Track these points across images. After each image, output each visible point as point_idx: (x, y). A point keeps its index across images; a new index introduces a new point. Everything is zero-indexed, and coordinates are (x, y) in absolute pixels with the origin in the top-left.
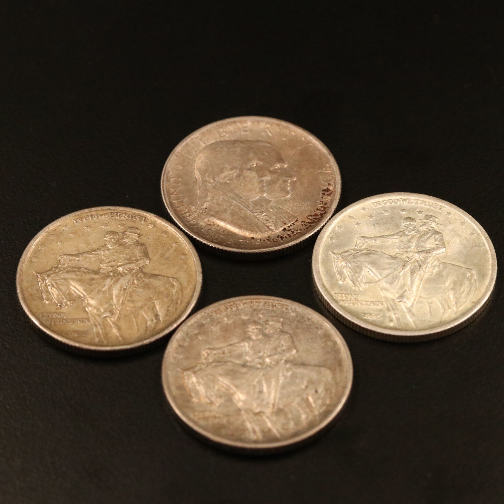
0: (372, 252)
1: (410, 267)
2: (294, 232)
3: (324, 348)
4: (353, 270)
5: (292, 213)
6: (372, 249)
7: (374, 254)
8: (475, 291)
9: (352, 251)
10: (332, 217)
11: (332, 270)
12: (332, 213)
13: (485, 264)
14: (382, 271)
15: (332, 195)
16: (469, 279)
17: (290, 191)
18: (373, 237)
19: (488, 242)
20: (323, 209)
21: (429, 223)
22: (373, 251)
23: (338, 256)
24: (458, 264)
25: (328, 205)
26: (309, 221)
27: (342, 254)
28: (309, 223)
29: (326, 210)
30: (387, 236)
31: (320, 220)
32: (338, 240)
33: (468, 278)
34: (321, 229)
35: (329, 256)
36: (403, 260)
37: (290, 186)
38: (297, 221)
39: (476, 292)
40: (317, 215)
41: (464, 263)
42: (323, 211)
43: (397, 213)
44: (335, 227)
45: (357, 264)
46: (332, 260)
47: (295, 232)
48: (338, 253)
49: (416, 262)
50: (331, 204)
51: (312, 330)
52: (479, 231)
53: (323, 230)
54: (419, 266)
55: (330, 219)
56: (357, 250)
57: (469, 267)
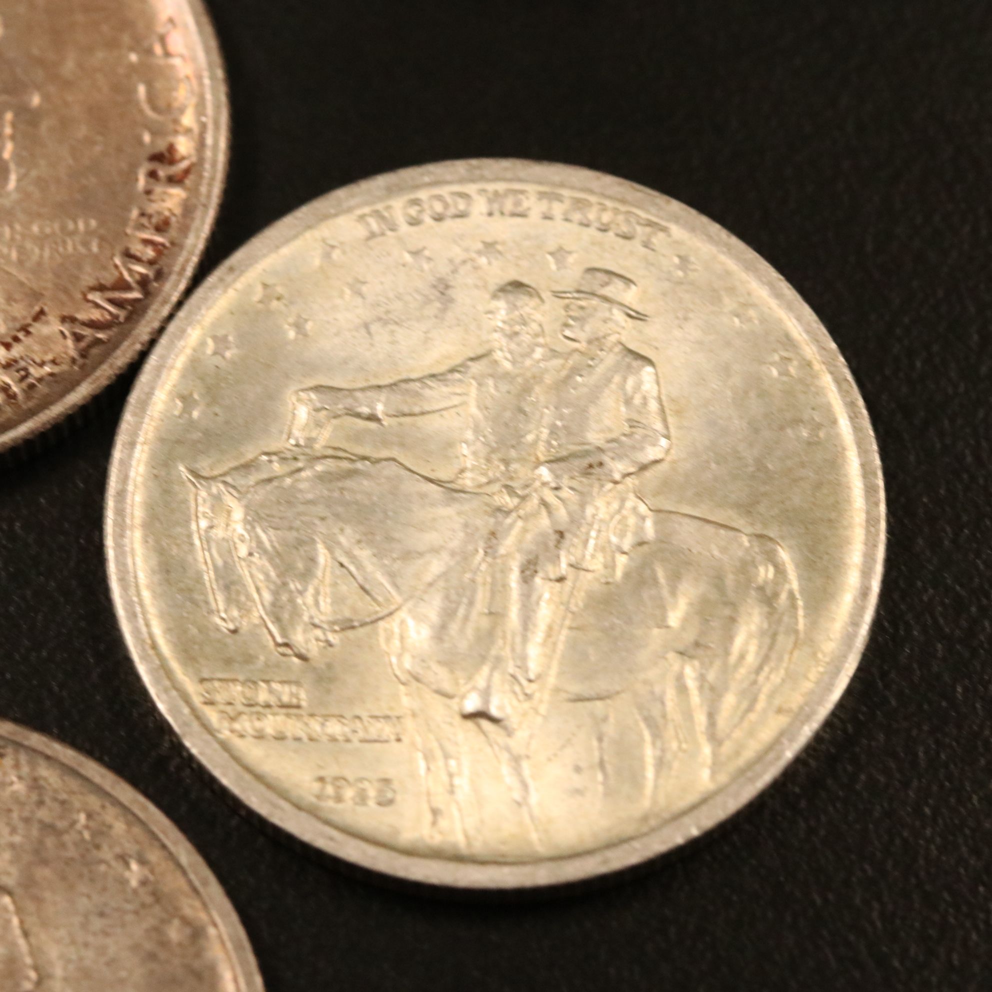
0: (359, 465)
1: (520, 541)
2: (28, 375)
3: (152, 957)
4: (277, 561)
5: (22, 277)
6: (361, 450)
7: (366, 475)
8: (791, 653)
9: (276, 466)
10: (189, 292)
11: (190, 558)
12: (189, 272)
13: (833, 515)
14: (397, 565)
15: (188, 182)
16: (768, 598)
17: (12, 166)
18: (363, 390)
19: (850, 405)
20: (150, 253)
21: (600, 315)
22: (364, 458)
23: (214, 490)
24: (719, 516)
25: (173, 232)
26: (96, 315)
27: (229, 479)
28: (93, 325)
29: (163, 262)
30: (419, 380)
31: (136, 310)
32: (217, 409)
33: (761, 589)
34: (143, 356)
35: (176, 488)
36: (487, 505)
37: (13, 138)
38: (43, 318)
39: (796, 653)
40: (127, 287)
41: (747, 509)
42: (151, 263)
43: (464, 262)
44: (203, 344)
45: (294, 534)
46: (188, 508)
47: (35, 372)
48: (216, 473)
49: (544, 512)
50: (185, 229)
51: (103, 868)
52: (810, 351)
53: (153, 360)
54: (557, 536)
55: (179, 304)
56: (295, 459)
57: (765, 532)
